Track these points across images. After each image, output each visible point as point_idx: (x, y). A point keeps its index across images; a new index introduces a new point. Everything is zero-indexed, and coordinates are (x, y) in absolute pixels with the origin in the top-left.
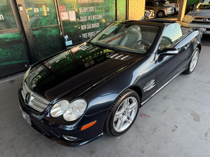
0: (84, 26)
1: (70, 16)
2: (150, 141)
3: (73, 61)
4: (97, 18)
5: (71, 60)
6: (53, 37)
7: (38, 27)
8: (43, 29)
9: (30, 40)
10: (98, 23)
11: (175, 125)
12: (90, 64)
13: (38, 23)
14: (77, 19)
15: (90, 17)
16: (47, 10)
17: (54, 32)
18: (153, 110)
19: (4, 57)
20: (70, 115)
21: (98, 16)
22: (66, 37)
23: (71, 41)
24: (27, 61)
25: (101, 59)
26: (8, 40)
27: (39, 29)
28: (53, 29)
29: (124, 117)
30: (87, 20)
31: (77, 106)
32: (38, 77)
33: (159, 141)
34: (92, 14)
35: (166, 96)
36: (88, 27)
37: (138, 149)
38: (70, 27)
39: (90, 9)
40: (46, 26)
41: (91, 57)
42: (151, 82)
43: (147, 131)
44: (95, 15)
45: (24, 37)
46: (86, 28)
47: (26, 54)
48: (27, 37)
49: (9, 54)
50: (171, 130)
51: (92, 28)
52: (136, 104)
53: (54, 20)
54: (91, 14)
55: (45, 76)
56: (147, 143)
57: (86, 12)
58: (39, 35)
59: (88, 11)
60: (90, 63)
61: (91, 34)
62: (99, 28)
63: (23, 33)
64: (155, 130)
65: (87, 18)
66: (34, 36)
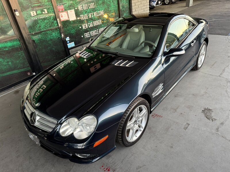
0: (85, 25)
1: (69, 15)
2: (164, 141)
3: (78, 65)
4: (98, 15)
5: (76, 65)
6: (54, 41)
7: (37, 32)
8: (42, 33)
9: (30, 47)
10: (100, 20)
11: (187, 123)
12: (96, 68)
13: (37, 28)
14: (77, 18)
15: (91, 14)
16: (45, 12)
17: (55, 35)
18: (164, 109)
19: (5, 67)
20: (81, 133)
21: (99, 13)
22: (68, 39)
23: (73, 42)
24: (30, 68)
25: (107, 62)
26: (7, 49)
27: (39, 33)
28: (53, 32)
29: (135, 126)
30: (88, 18)
31: (87, 123)
32: (43, 87)
33: (172, 140)
34: (93, 11)
35: (177, 94)
36: (90, 25)
37: (152, 149)
38: (71, 27)
39: (90, 6)
40: (45, 29)
41: (96, 60)
42: (160, 86)
43: (160, 131)
44: (96, 12)
45: (24, 44)
46: (88, 27)
47: (27, 61)
48: (27, 44)
49: (10, 63)
50: (183, 128)
51: (94, 26)
52: (146, 111)
53: (53, 22)
54: (91, 11)
55: (50, 85)
56: (161, 143)
57: (86, 9)
58: (40, 40)
59: (88, 8)
60: (96, 66)
61: (93, 33)
62: (102, 26)
63: (22, 39)
64: (167, 129)
65: (87, 16)
66: (34, 41)
